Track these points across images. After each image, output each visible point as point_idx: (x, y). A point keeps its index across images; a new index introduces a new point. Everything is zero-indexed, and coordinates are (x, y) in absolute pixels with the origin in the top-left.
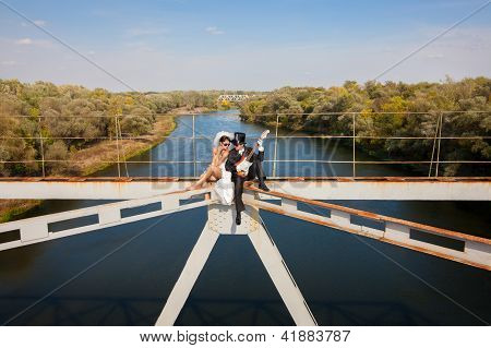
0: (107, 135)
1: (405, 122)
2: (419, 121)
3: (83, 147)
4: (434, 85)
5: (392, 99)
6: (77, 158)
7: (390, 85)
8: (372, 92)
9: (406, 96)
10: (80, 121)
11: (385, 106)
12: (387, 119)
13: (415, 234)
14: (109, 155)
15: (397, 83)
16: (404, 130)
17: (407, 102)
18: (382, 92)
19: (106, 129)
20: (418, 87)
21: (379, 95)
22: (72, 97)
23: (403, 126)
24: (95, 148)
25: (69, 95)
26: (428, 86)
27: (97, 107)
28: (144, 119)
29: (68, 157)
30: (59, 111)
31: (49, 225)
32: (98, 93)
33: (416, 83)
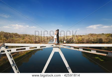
1: (81, 40)
2: (83, 40)
15: (80, 35)
21: (77, 37)
31: (30, 48)
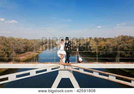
0: (27, 51)
2: (108, 47)
3: (20, 54)
4: (111, 38)
5: (101, 42)
6: (18, 57)
7: (100, 38)
8: (96, 40)
9: (104, 41)
10: (20, 47)
11: (100, 44)
12: (100, 47)
13: (117, 78)
14: (27, 56)
15: (102, 38)
16: (104, 50)
17: (105, 42)
18: (99, 40)
19: (27, 49)
20: (107, 39)
22: (18, 41)
23: (104, 48)
24: (24, 54)
25: (17, 40)
26: (110, 39)
27: (24, 43)
28: (37, 47)
29: (16, 56)
30: (14, 44)
32: (25, 40)
33: (107, 38)
